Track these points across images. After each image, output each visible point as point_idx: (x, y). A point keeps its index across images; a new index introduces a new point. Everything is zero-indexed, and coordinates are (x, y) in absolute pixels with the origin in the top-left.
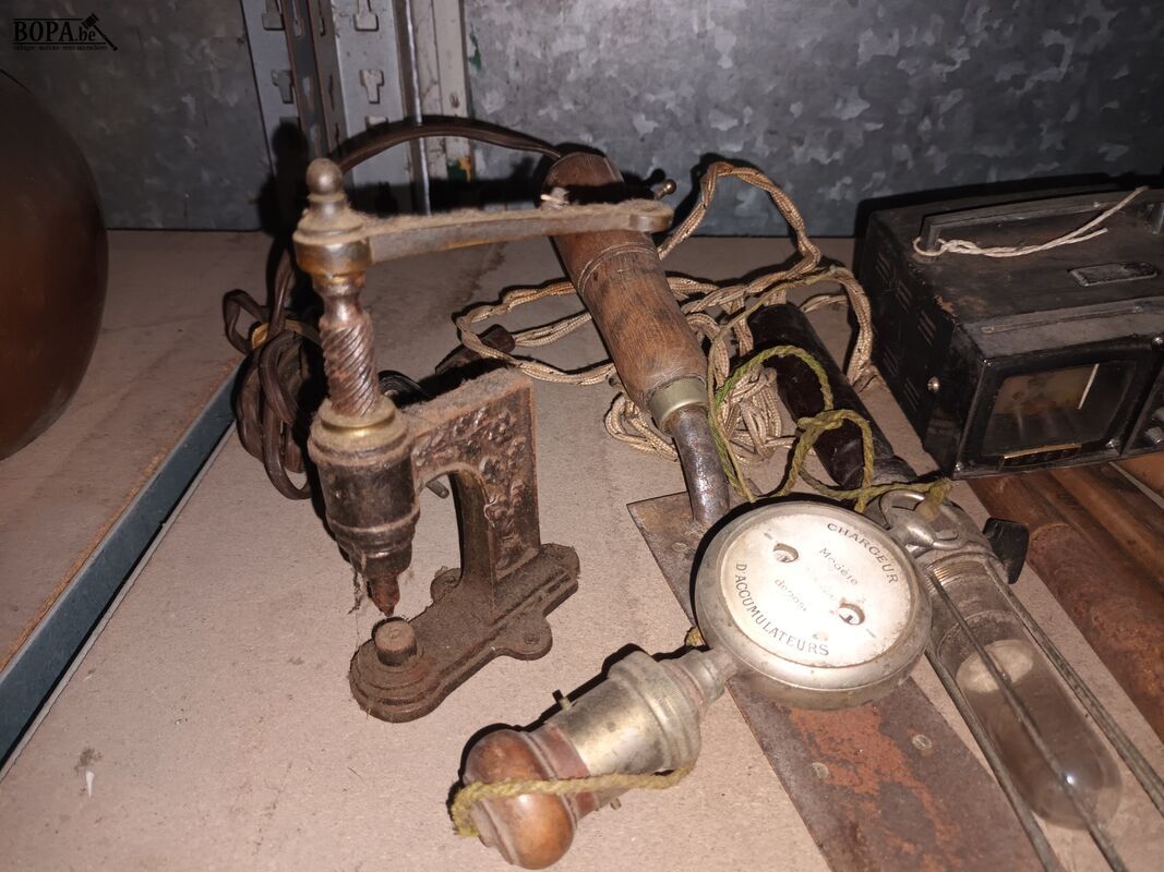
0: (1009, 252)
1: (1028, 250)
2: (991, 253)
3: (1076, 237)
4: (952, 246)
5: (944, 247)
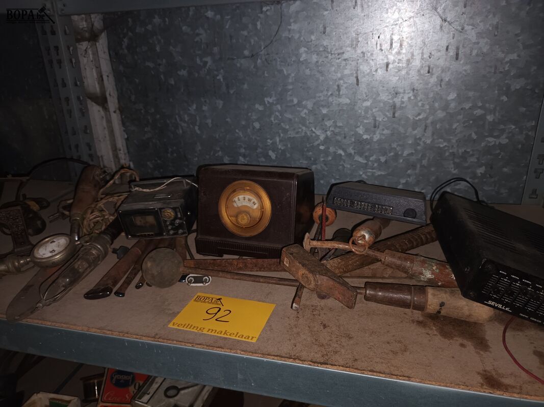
0: (148, 190)
1: (152, 190)
2: (144, 190)
3: (160, 188)
4: (137, 189)
5: (136, 189)
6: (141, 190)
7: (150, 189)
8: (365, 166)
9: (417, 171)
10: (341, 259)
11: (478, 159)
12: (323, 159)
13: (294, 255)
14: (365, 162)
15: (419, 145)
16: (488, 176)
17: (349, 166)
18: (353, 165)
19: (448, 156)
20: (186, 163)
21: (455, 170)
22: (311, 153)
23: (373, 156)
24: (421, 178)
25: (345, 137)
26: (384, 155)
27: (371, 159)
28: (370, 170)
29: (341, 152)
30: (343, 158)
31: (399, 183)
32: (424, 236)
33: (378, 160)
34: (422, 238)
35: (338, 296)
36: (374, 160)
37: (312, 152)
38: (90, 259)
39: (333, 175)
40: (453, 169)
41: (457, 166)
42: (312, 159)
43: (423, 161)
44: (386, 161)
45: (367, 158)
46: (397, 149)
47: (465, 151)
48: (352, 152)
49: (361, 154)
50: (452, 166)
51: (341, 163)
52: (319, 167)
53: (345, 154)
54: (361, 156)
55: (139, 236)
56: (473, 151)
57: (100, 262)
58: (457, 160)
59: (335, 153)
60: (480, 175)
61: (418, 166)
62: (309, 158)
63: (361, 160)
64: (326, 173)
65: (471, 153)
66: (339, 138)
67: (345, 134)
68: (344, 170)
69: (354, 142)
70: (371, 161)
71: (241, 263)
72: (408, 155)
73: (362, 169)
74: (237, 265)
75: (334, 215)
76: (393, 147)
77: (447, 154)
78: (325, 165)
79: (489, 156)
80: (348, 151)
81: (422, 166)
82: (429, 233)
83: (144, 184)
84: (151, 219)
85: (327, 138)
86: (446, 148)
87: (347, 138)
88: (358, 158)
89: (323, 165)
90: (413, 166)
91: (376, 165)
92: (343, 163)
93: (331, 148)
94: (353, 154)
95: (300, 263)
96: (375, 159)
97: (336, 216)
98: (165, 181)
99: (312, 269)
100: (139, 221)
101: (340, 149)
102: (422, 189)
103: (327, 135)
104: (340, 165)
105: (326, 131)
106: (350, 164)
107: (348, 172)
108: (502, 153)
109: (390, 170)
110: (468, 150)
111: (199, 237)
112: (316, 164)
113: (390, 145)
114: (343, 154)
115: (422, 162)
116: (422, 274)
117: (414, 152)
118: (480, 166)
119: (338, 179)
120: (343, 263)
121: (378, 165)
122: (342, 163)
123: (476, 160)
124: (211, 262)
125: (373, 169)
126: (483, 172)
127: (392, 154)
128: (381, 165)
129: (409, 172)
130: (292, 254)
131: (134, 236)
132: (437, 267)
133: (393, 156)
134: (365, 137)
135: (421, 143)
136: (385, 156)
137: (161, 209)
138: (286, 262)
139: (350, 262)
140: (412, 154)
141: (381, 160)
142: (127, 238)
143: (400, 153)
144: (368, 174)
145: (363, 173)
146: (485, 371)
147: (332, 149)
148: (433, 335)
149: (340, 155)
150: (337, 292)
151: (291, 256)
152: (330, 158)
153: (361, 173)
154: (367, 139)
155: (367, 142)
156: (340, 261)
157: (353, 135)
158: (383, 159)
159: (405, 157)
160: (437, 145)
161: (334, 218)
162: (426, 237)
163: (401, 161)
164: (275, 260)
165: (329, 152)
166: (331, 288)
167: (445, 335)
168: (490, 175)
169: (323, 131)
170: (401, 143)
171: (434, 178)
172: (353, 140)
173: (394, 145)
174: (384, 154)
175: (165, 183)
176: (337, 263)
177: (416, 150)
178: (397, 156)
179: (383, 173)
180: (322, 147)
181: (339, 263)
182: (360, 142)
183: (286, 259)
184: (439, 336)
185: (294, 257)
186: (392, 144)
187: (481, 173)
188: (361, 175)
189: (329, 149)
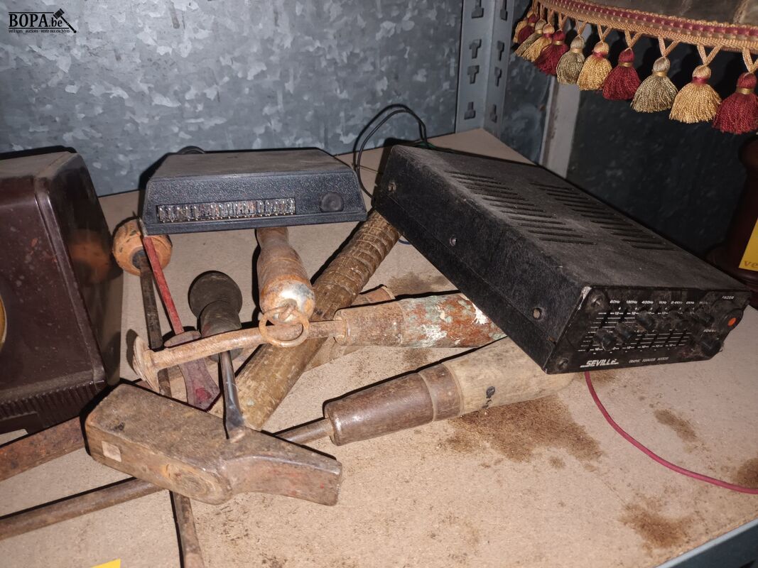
8: (180, 114)
9: (279, 107)
10: (254, 379)
11: (374, 64)
12: (83, 115)
13: (126, 427)
14: (177, 105)
15: (272, 53)
16: (394, 93)
17: (146, 121)
18: (153, 117)
19: (325, 66)
21: (341, 92)
22: (49, 107)
23: (189, 89)
24: (290, 118)
25: (118, 58)
26: (210, 86)
27: (188, 97)
28: (193, 121)
29: (118, 92)
30: (128, 104)
31: (252, 136)
32: (379, 244)
33: (202, 98)
34: (377, 251)
35: (293, 488)
36: (193, 97)
37: (50, 102)
39: (117, 147)
40: (338, 91)
41: (344, 84)
42: (57, 119)
43: (286, 85)
44: (218, 97)
45: (179, 96)
46: (234, 67)
47: (351, 53)
48: (144, 87)
49: (164, 91)
50: (336, 84)
51: (127, 117)
52: (80, 135)
53: (129, 95)
54: (165, 95)
56: (364, 51)
58: (343, 74)
59: (106, 96)
60: (381, 94)
61: (280, 97)
62: (48, 120)
63: (167, 102)
64: (101, 145)
65: (362, 55)
66: (104, 61)
67: (115, 51)
68: (137, 130)
69: (143, 66)
70: (188, 101)
72: (257, 77)
73: (175, 121)
75: (167, 245)
76: (223, 64)
77: (324, 64)
78: (92, 126)
79: (390, 58)
80: (133, 86)
81: (286, 95)
82: (382, 235)
85: (75, 65)
86: (321, 53)
87: (123, 57)
88: (160, 100)
89: (88, 129)
90: (271, 98)
91: (200, 107)
92: (132, 116)
93: (93, 87)
94: (147, 91)
95: (157, 447)
96: (197, 95)
97: (172, 246)
99: (200, 454)
101: (115, 85)
102: (297, 139)
103: (74, 59)
104: (127, 121)
105: (69, 49)
106: (148, 116)
107: (148, 133)
108: (408, 48)
109: (231, 112)
110: (357, 51)
112: (70, 130)
113: (218, 61)
114: (125, 96)
115: (284, 87)
116: (423, 337)
117: (265, 69)
118: (379, 78)
119: (131, 151)
120: (264, 385)
121: (204, 108)
122: (128, 115)
123: (371, 68)
125: (197, 117)
126: (385, 88)
127: (226, 79)
128: (211, 107)
129: (267, 110)
130: (120, 428)
132: (447, 313)
133: (228, 83)
134: (162, 50)
135: (275, 49)
136: (215, 86)
138: (109, 451)
139: (278, 375)
140: (262, 75)
141: (209, 97)
143: (240, 75)
144: (192, 129)
145: (181, 129)
146: (628, 508)
147: (96, 90)
148: (495, 464)
149: (120, 99)
150: (287, 482)
151: (120, 435)
152: (99, 110)
153: (176, 130)
154: (167, 54)
155: (170, 63)
156: (253, 384)
157: (134, 49)
158: (211, 93)
159: (251, 81)
160: (303, 50)
161: (168, 252)
162: (382, 245)
163: (247, 90)
164: (67, 425)
165: (93, 96)
166: (269, 480)
167: (516, 451)
168: (396, 92)
169: (62, 50)
170: (237, 54)
171: (310, 113)
172: (138, 61)
173: (225, 61)
174: (212, 82)
176: (251, 394)
177: (267, 64)
178: (236, 83)
179: (219, 121)
180: (71, 89)
181: (256, 390)
182: (154, 63)
183: (105, 445)
184: (508, 463)
185: (131, 434)
186: (221, 59)
187: (382, 90)
188: (177, 135)
189: (90, 89)
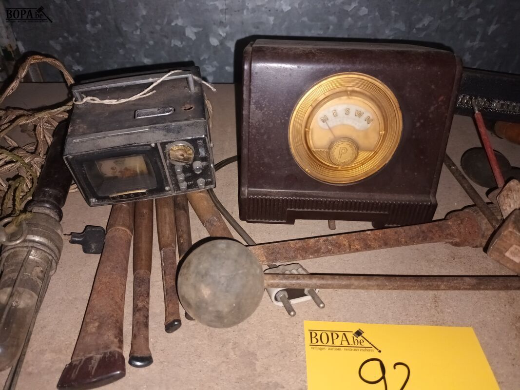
0: (114, 102)
1: (123, 101)
2: (106, 102)
3: (143, 95)
4: (88, 99)
5: (85, 100)
6: (97, 101)
7: (118, 99)
20: (120, 40)
38: (35, 278)
55: (113, 198)
57: (53, 271)
71: (356, 242)
74: (350, 246)
83: (101, 90)
84: (137, 164)
98: (151, 80)
100: (107, 168)
111: (246, 190)
124: (298, 246)
131: (102, 199)
137: (164, 145)
138: (512, 253)
142: (89, 203)
175: (152, 83)
